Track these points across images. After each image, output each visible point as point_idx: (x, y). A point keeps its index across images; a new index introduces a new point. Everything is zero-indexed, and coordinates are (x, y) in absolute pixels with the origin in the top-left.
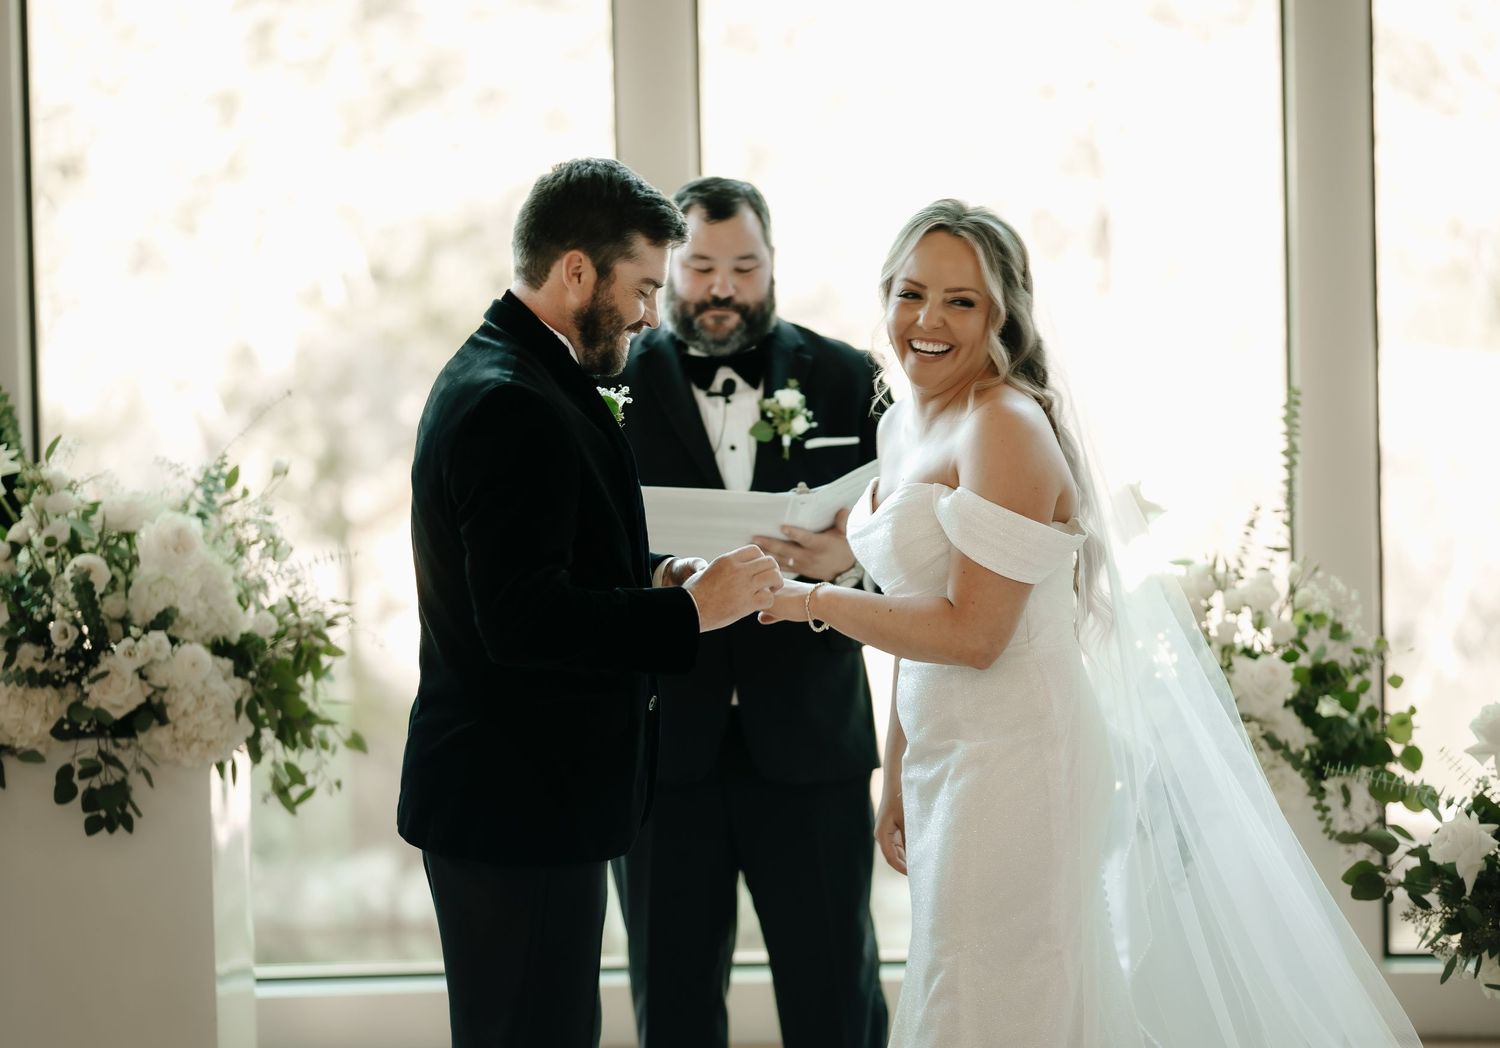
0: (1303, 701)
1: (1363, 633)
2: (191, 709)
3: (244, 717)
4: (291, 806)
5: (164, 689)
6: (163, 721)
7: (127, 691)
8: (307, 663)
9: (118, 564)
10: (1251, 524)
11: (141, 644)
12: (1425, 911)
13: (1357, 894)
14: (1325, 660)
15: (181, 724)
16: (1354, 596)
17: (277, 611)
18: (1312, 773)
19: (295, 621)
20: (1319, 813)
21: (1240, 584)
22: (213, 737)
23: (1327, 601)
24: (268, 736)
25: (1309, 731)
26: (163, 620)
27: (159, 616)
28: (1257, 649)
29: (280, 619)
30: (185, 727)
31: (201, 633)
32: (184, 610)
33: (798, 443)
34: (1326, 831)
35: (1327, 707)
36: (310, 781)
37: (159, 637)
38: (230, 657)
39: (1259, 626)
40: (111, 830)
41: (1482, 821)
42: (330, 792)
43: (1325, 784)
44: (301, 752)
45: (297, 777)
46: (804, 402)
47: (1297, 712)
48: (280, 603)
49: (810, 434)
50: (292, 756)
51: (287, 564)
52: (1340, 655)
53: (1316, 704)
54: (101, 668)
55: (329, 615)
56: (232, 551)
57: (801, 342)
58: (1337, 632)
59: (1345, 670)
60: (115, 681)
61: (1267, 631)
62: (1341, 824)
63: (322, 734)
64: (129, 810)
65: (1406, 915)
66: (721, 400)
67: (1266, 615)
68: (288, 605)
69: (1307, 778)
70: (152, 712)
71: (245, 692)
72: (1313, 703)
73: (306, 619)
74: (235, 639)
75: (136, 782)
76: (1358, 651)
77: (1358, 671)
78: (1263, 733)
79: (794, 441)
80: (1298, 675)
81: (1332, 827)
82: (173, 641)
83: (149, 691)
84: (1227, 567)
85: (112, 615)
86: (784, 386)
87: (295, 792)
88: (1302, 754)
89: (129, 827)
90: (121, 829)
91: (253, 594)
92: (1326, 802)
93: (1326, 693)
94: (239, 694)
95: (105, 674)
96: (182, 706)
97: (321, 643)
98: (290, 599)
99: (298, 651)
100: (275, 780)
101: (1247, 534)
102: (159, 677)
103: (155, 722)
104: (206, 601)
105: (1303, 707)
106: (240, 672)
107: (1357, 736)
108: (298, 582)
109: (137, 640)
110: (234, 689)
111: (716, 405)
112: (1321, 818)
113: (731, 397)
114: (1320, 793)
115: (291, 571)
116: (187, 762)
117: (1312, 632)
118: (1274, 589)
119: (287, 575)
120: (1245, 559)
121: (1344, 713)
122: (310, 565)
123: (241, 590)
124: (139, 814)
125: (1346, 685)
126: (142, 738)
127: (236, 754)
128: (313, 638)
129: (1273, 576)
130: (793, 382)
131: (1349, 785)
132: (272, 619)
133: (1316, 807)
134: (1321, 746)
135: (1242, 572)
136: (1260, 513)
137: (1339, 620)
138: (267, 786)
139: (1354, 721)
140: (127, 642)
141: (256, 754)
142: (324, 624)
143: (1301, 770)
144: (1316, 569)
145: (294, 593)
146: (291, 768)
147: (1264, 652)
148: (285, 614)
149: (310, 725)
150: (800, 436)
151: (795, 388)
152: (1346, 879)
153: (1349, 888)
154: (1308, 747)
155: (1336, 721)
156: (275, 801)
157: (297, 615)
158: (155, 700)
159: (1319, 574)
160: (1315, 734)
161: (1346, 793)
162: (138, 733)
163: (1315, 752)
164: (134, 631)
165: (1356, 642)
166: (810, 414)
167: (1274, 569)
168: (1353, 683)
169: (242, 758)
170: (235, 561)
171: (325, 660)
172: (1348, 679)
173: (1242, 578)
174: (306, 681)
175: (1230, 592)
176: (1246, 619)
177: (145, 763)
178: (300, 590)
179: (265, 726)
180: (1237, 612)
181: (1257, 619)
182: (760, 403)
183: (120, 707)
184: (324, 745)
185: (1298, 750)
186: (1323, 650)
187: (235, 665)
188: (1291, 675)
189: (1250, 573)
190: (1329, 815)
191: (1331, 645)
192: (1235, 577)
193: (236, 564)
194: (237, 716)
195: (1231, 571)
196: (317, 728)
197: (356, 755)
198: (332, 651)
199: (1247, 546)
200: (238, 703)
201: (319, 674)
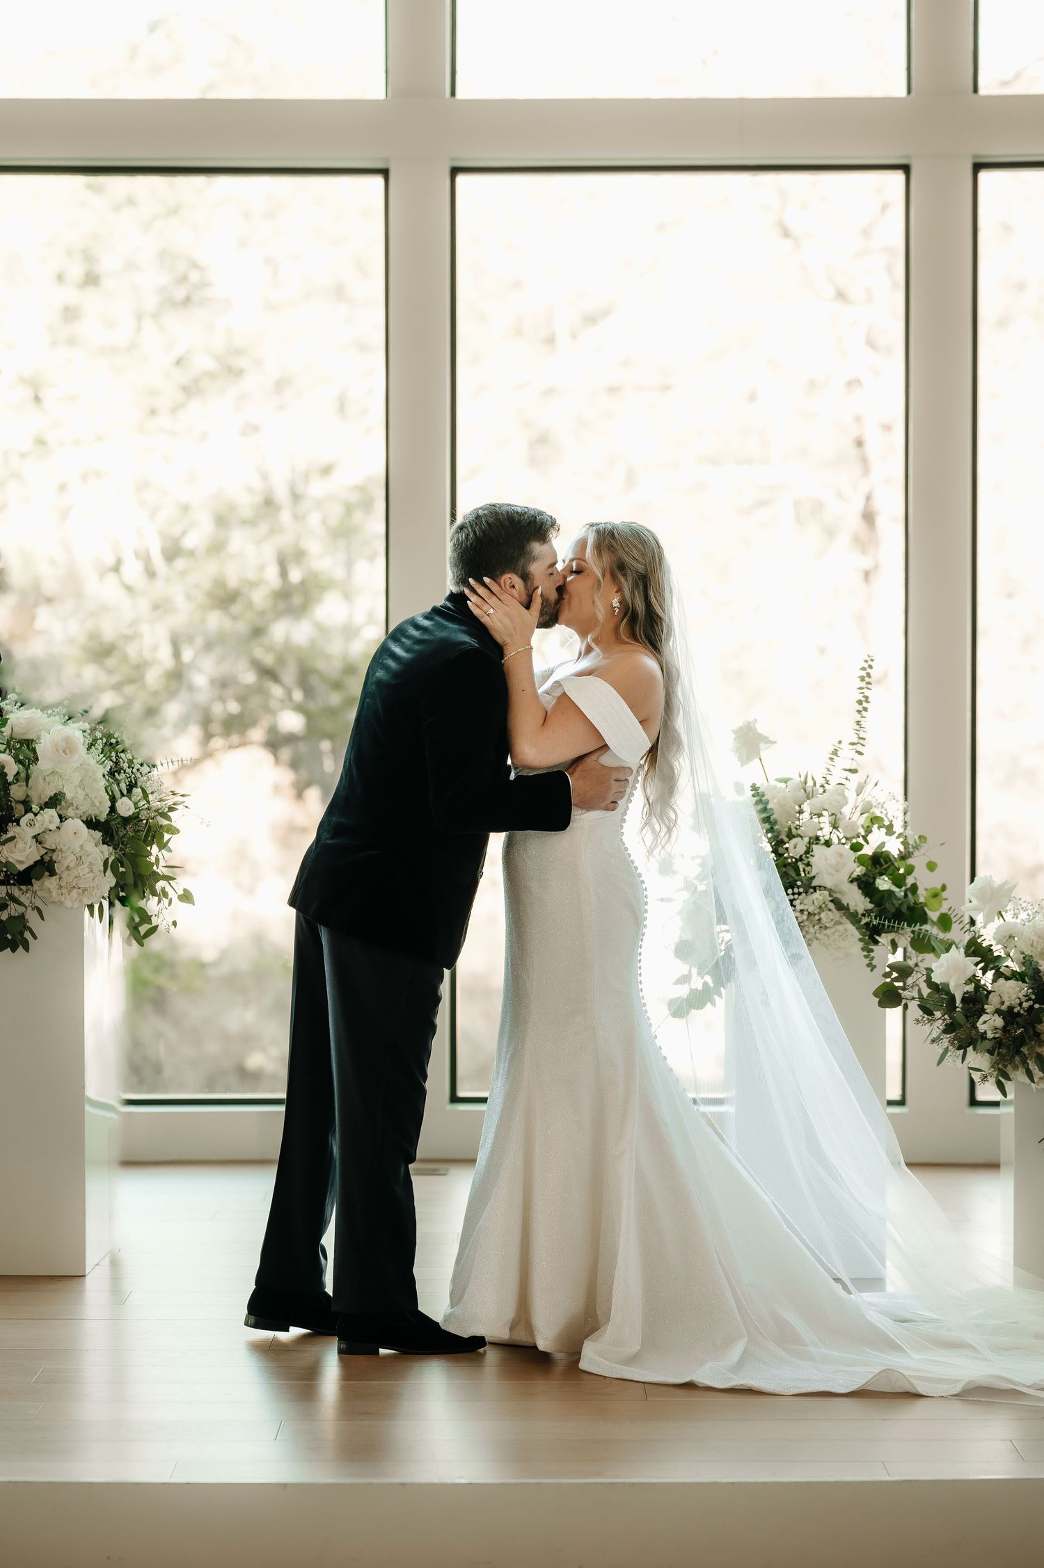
0: (864, 879)
2: (72, 865)
3: (109, 871)
4: (140, 940)
5: (54, 851)
6: (53, 873)
7: (28, 851)
8: (154, 837)
9: (23, 764)
10: (834, 753)
11: (39, 817)
12: (930, 1018)
13: (881, 1004)
14: (881, 851)
15: (64, 876)
17: (134, 798)
18: (867, 928)
19: (147, 806)
21: (823, 796)
22: (87, 886)
25: (867, 900)
26: (54, 801)
27: (51, 798)
28: (832, 842)
29: (135, 804)
30: (67, 878)
31: (80, 812)
32: (69, 796)
34: (869, 965)
35: (884, 883)
36: (154, 921)
37: (51, 813)
38: (100, 831)
39: (835, 827)
40: (14, 950)
41: (967, 955)
42: (168, 931)
43: (877, 939)
44: (149, 899)
45: (146, 918)
47: (859, 887)
50: (142, 903)
52: (892, 847)
53: (874, 881)
54: (9, 835)
55: (170, 803)
58: (890, 830)
59: (895, 858)
60: (20, 845)
61: (840, 829)
63: (163, 887)
64: (27, 935)
65: (917, 1020)
67: (840, 817)
68: (142, 795)
69: (863, 933)
70: (45, 867)
71: (110, 855)
72: (872, 881)
73: (154, 805)
74: (103, 818)
75: (32, 919)
76: (906, 844)
77: (904, 859)
78: (831, 898)
80: (861, 861)
81: (874, 963)
82: (62, 818)
83: (43, 851)
84: (815, 783)
85: (16, 799)
87: (143, 929)
88: (861, 916)
89: (27, 949)
90: (21, 949)
92: (874, 947)
93: (882, 874)
94: (106, 856)
95: (13, 838)
96: (66, 863)
97: (165, 822)
98: (144, 790)
99: (147, 828)
100: (131, 920)
101: (831, 760)
102: (50, 842)
103: (47, 873)
104: (84, 789)
105: (865, 885)
106: (106, 842)
107: (901, 904)
109: (36, 815)
110: (102, 853)
112: (866, 957)
116: (68, 904)
117: (873, 830)
118: (846, 798)
120: (828, 778)
121: (894, 889)
123: (109, 783)
124: (35, 937)
125: (896, 869)
126: (36, 885)
127: (102, 899)
128: (159, 819)
131: (896, 940)
132: (131, 804)
133: (864, 951)
134: (874, 911)
135: (825, 787)
136: (840, 745)
138: (123, 923)
139: (900, 893)
140: (30, 816)
142: (167, 810)
143: (860, 928)
145: (147, 786)
146: (141, 911)
147: (837, 843)
148: (140, 801)
149: (154, 881)
152: (876, 994)
153: (875, 999)
154: (866, 911)
155: (887, 894)
156: (129, 936)
157: (148, 802)
158: (47, 858)
160: (871, 901)
161: (893, 944)
162: (33, 880)
163: (871, 917)
164: (35, 808)
167: (848, 785)
168: (901, 868)
171: (167, 836)
172: (897, 865)
173: (824, 791)
174: (152, 850)
175: (814, 800)
176: (826, 820)
177: (38, 903)
180: (820, 815)
181: (833, 821)
183: (22, 862)
184: (165, 894)
185: (858, 913)
186: (880, 844)
187: (103, 836)
188: (855, 861)
189: (830, 787)
190: (872, 955)
191: (885, 840)
192: (821, 790)
193: (104, 765)
194: (105, 871)
195: (818, 785)
196: (160, 884)
197: (185, 906)
198: (174, 831)
199: (831, 768)
200: (106, 862)
201: (162, 846)
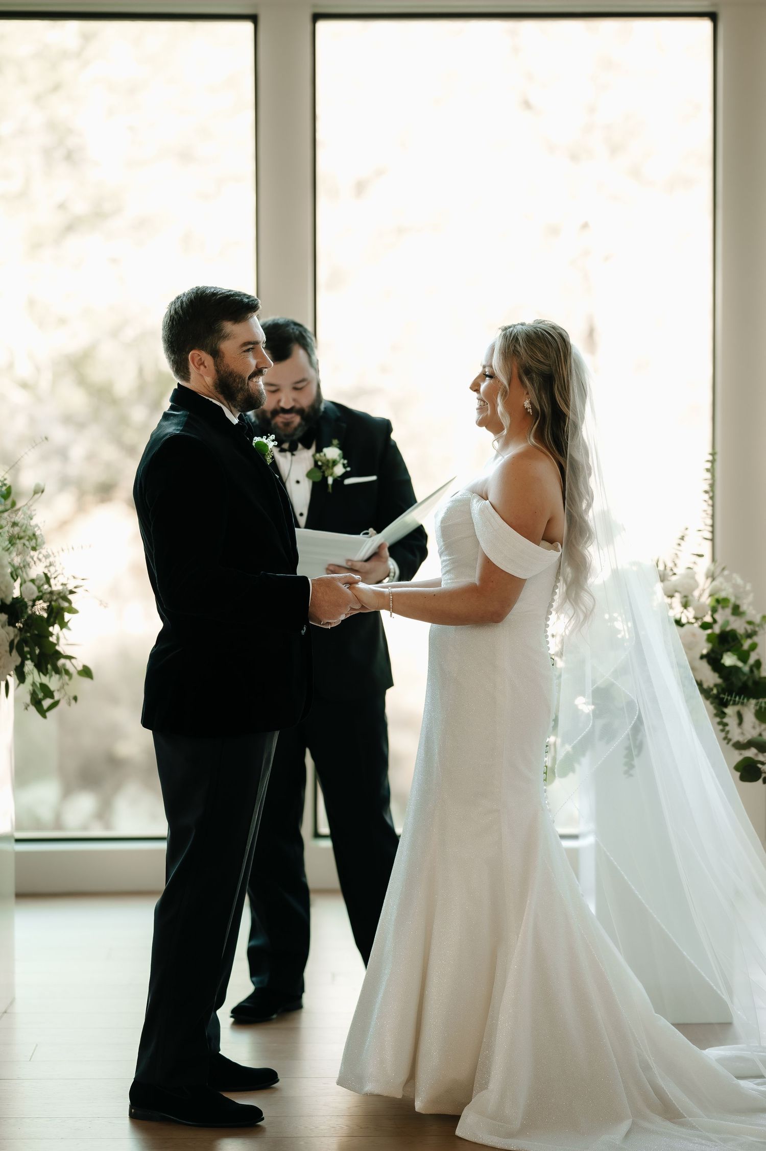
0: (713, 655)
1: (754, 612)
3: (14, 652)
4: (43, 713)
8: (55, 618)
10: (682, 538)
13: (743, 778)
14: (728, 629)
16: (748, 587)
17: (37, 583)
18: (717, 701)
19: (49, 589)
20: (721, 727)
21: (674, 578)
23: (731, 590)
24: (29, 666)
25: (716, 675)
28: (684, 621)
29: (39, 588)
33: (339, 481)
34: (725, 738)
35: (729, 660)
36: (57, 696)
38: (5, 613)
39: (685, 605)
42: (69, 704)
43: (727, 710)
44: (51, 676)
45: (49, 693)
46: (342, 455)
47: (709, 663)
48: (38, 577)
49: (346, 475)
50: (45, 680)
51: (44, 552)
52: (738, 625)
53: (722, 658)
55: (71, 587)
56: (7, 543)
57: (339, 414)
58: (737, 611)
59: (741, 635)
61: (690, 609)
62: (736, 735)
63: (64, 665)
66: (288, 454)
67: (690, 598)
68: (44, 579)
69: (714, 705)
71: (16, 636)
72: (719, 657)
73: (55, 588)
74: (8, 601)
76: (750, 623)
77: (749, 636)
79: (335, 480)
80: (709, 639)
81: (730, 736)
84: (665, 566)
86: (329, 445)
87: (46, 703)
88: (712, 690)
91: (20, 571)
92: (726, 720)
93: (728, 650)
94: (12, 637)
97: (66, 605)
98: (46, 575)
99: (50, 610)
100: (34, 695)
101: (679, 544)
105: (713, 659)
106: (11, 623)
107: (748, 679)
108: (51, 565)
110: (8, 633)
111: (286, 457)
112: (722, 730)
113: (295, 453)
114: (721, 714)
115: (47, 557)
117: (720, 611)
118: (696, 581)
119: (43, 559)
120: (677, 561)
121: (740, 664)
122: (58, 552)
123: (13, 570)
125: (742, 645)
127: (8, 677)
128: (60, 601)
129: (695, 573)
130: (335, 442)
131: (742, 712)
132: (35, 588)
133: (719, 723)
134: (724, 685)
135: (675, 570)
136: (687, 532)
137: (738, 602)
138: (28, 699)
139: (746, 669)
141: (21, 677)
142: (68, 593)
143: (711, 699)
144: (723, 569)
145: (49, 571)
146: (44, 687)
147: (688, 623)
148: (43, 585)
149: (58, 659)
150: (339, 477)
151: (336, 446)
152: (737, 768)
153: (738, 774)
154: (716, 685)
155: (734, 669)
156: (32, 709)
157: (50, 586)
159: (726, 573)
160: (720, 677)
161: (740, 716)
163: (720, 690)
165: (749, 618)
166: (346, 462)
167: (696, 569)
168: (747, 644)
169: (12, 680)
170: (9, 549)
171: (67, 616)
172: (743, 642)
173: (675, 574)
174: (55, 629)
175: (667, 583)
176: (676, 601)
178: (52, 569)
179: (27, 659)
180: (671, 596)
181: (684, 600)
182: (314, 456)
184: (66, 672)
185: (709, 687)
186: (727, 623)
187: (9, 618)
188: (705, 637)
189: (680, 570)
190: (727, 728)
191: (732, 619)
192: (671, 573)
193: (9, 551)
194: (11, 652)
195: (668, 569)
196: (61, 662)
197: (86, 681)
198: (73, 611)
199: (678, 553)
200: (11, 644)
201: (63, 625)
